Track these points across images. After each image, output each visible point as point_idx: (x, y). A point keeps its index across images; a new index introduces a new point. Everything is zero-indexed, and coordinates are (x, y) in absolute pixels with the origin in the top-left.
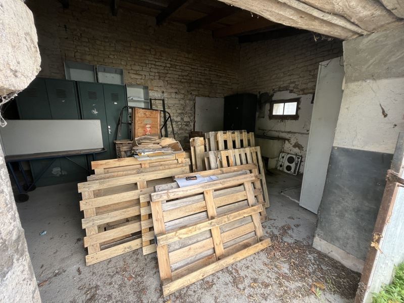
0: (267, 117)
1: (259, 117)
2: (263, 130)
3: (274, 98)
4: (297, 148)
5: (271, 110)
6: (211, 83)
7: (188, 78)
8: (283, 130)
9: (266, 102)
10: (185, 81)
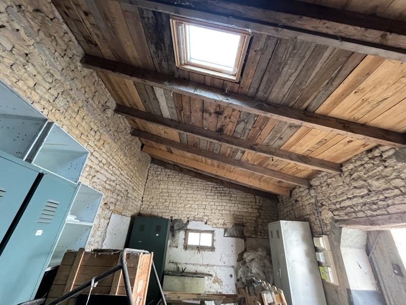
0: (181, 246)
1: (170, 246)
2: (176, 264)
3: (189, 227)
4: (217, 283)
5: (186, 239)
6: (127, 196)
7: (114, 184)
8: (201, 263)
9: (180, 230)
10: (109, 188)
